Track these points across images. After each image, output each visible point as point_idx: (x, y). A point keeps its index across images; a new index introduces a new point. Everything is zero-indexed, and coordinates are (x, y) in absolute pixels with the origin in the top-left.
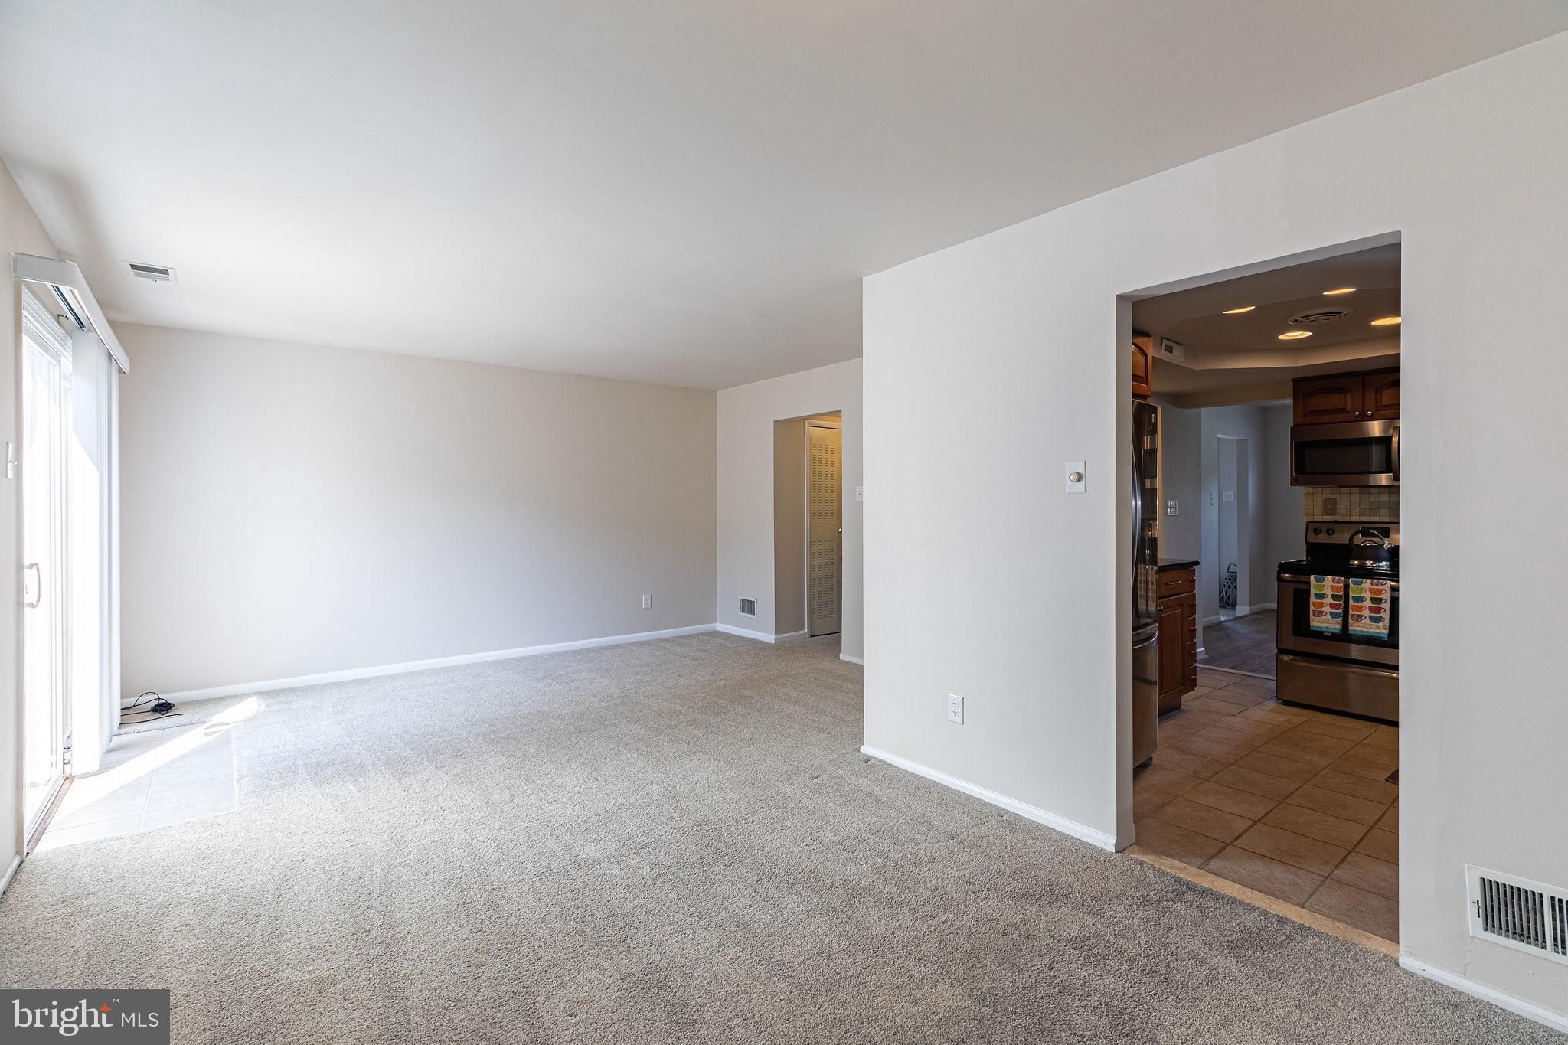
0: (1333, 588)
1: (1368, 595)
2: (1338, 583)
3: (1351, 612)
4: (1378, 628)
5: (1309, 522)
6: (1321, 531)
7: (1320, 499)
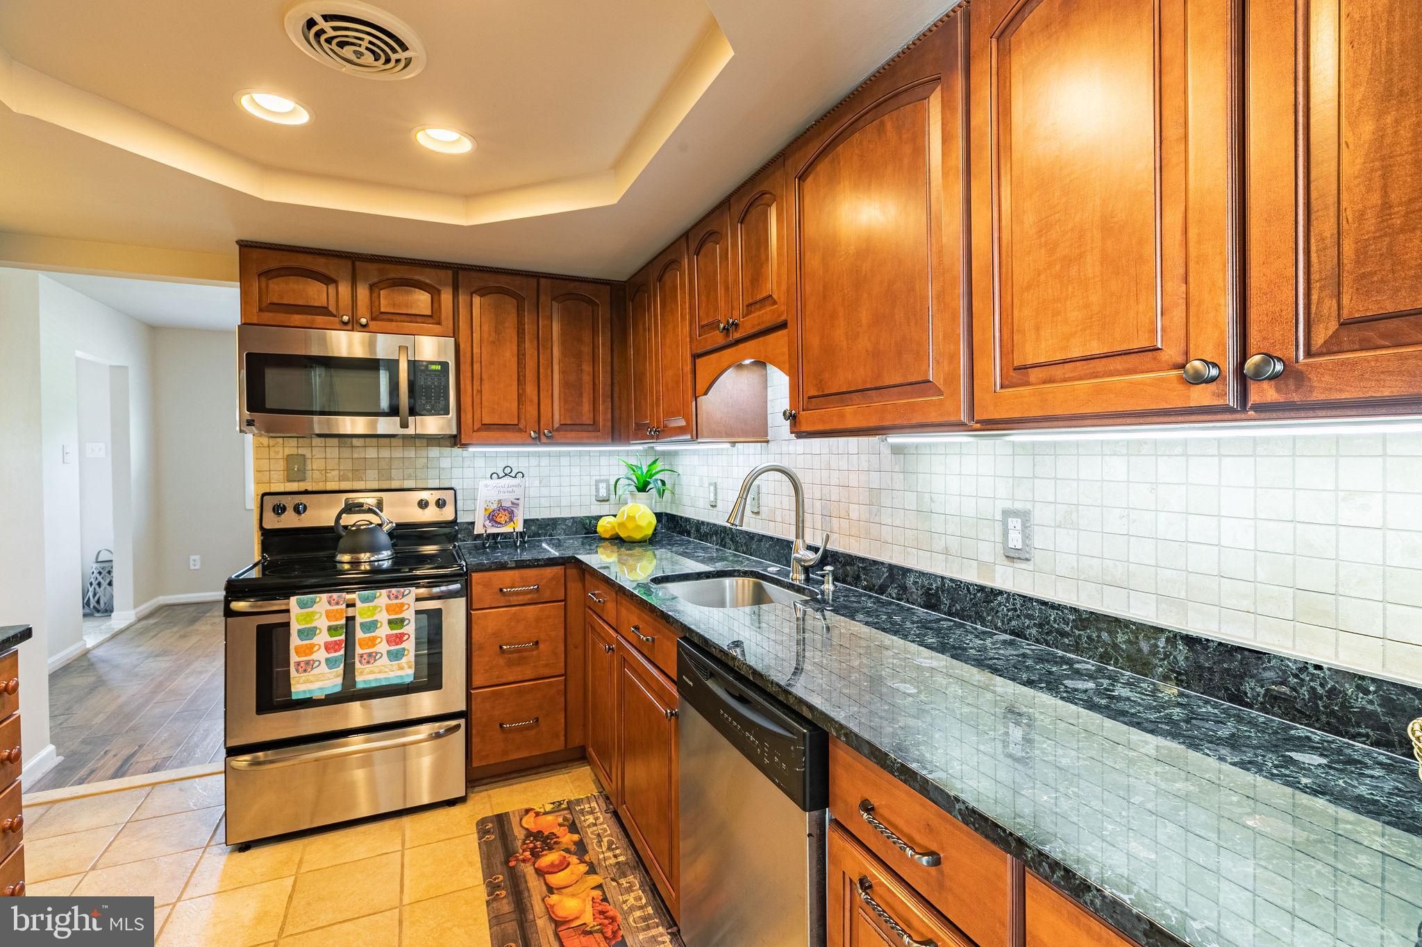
0: (329, 615)
1: (383, 617)
2: (337, 603)
3: (359, 651)
4: (401, 668)
5: (264, 495)
6: (284, 509)
7: (280, 456)
